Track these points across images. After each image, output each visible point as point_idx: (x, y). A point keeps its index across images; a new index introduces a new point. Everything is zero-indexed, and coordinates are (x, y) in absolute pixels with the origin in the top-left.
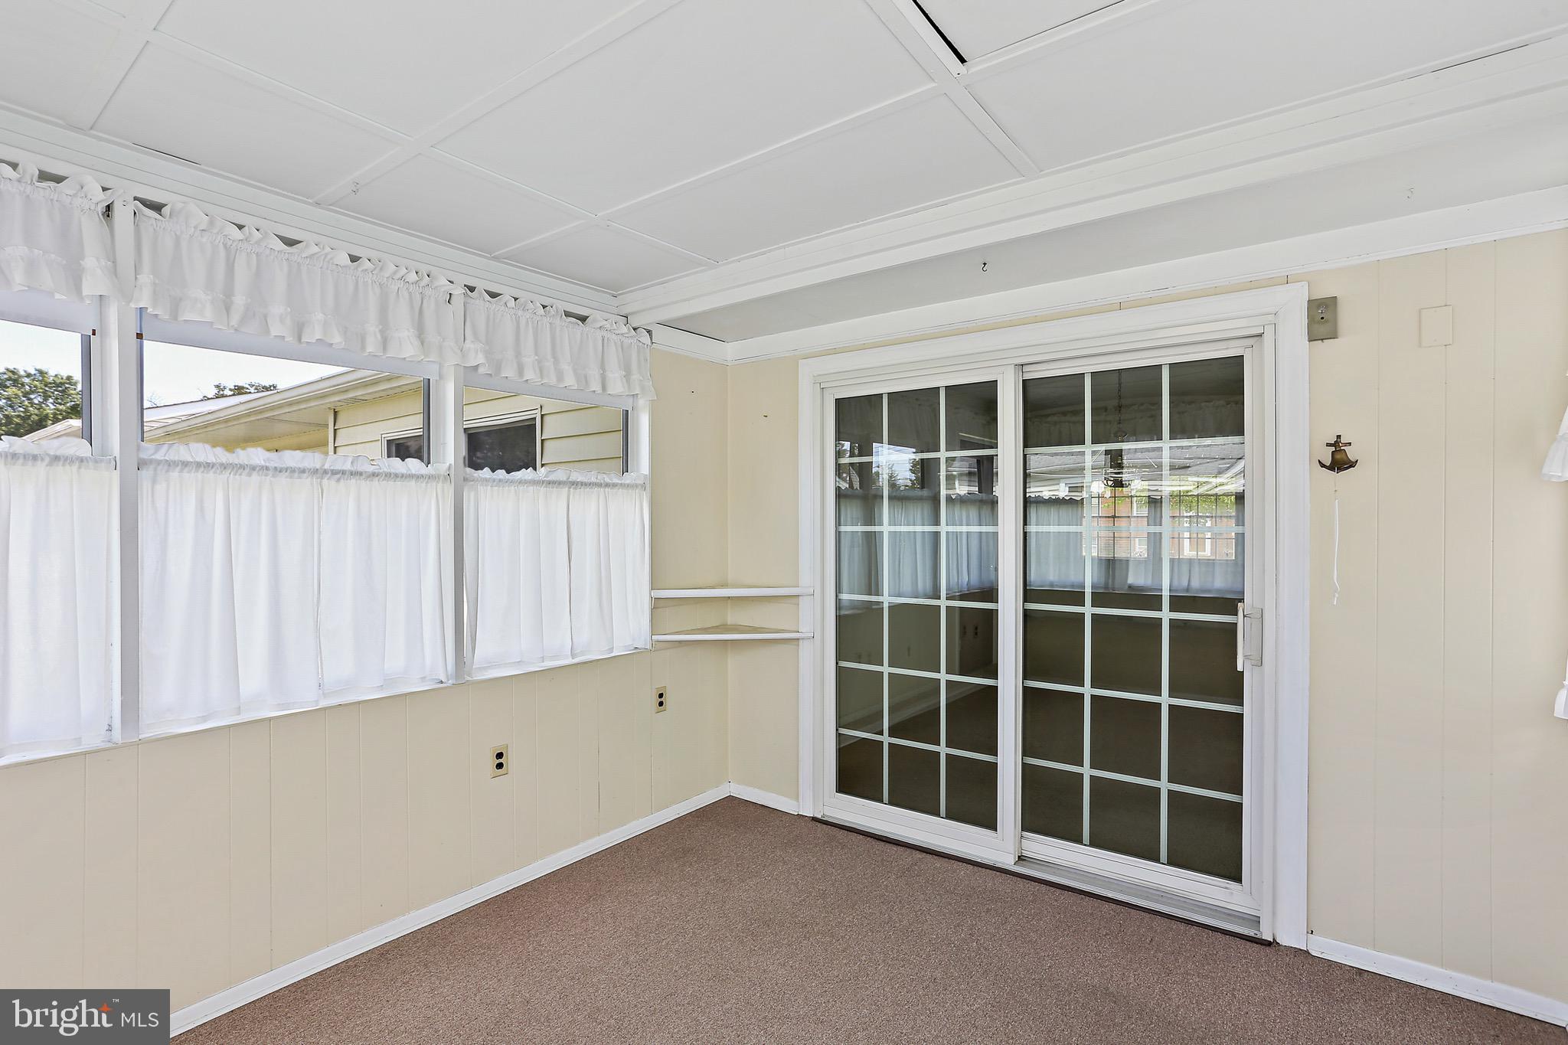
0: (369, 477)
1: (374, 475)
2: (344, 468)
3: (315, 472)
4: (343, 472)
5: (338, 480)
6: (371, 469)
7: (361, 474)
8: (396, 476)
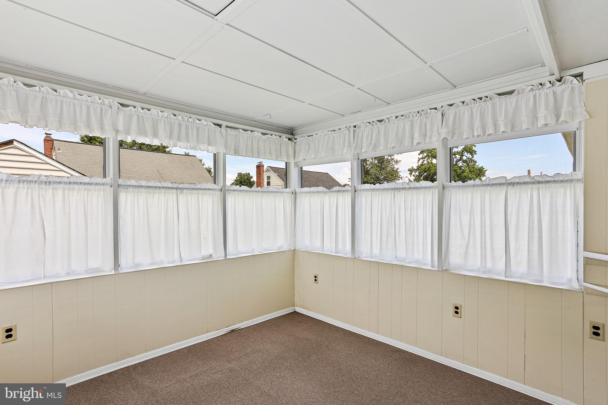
0: (408, 189)
1: (409, 188)
2: (400, 187)
3: (392, 189)
4: (400, 188)
5: (399, 191)
6: (408, 186)
7: (405, 188)
8: (417, 188)
